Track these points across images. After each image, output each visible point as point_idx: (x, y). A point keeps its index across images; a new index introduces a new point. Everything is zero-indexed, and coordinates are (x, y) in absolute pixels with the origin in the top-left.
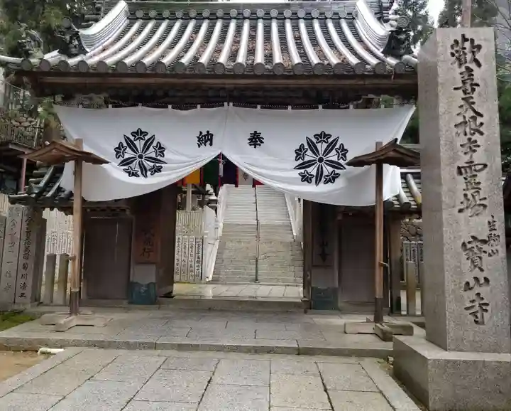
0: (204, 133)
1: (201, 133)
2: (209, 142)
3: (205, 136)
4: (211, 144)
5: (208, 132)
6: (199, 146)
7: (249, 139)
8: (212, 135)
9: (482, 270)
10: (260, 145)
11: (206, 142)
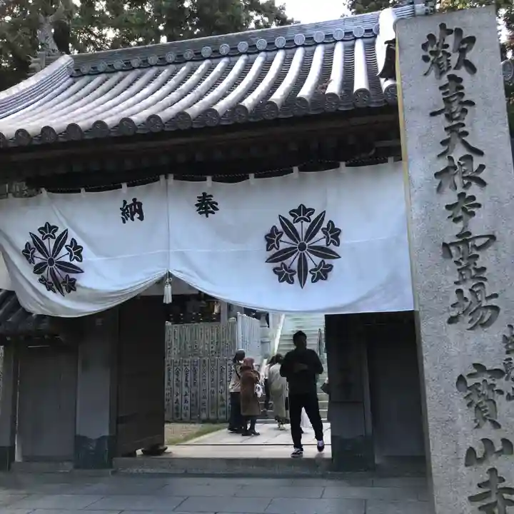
0: (130, 202)
1: (125, 202)
2: (137, 215)
3: (131, 206)
4: (141, 218)
5: (134, 200)
6: (124, 222)
7: (197, 205)
8: (140, 204)
9: (496, 425)
10: (214, 213)
11: (133, 214)
